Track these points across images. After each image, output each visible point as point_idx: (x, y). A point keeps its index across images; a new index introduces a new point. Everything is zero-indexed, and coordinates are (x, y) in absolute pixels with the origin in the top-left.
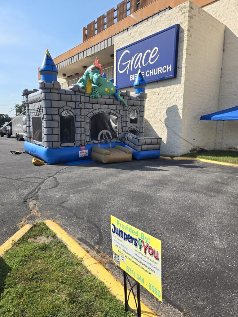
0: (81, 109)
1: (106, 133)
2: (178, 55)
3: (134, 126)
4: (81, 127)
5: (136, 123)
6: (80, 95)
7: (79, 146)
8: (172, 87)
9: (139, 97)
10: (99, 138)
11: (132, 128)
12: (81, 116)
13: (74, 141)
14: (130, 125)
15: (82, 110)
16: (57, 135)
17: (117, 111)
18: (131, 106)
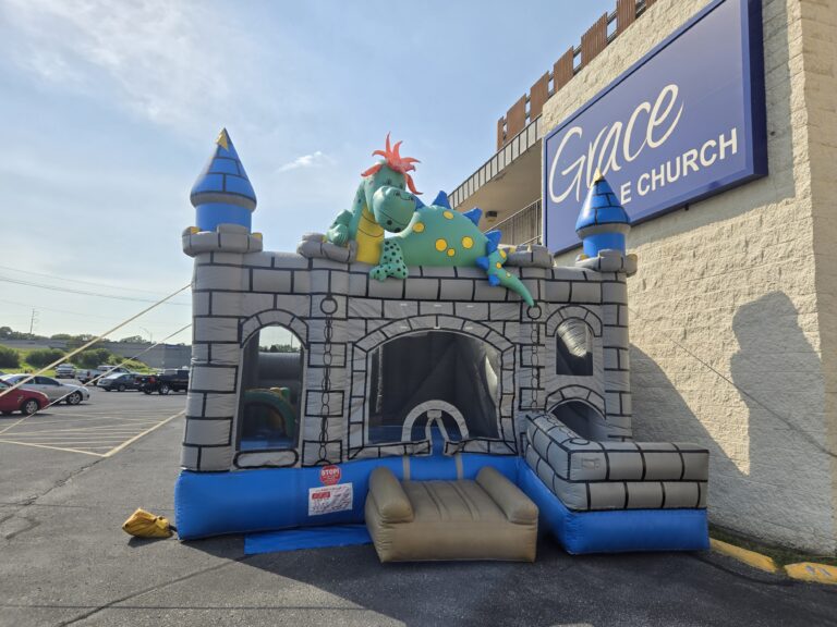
0: (329, 319)
1: (439, 415)
2: (768, 85)
3: (573, 387)
4: (326, 391)
5: (590, 373)
6: (330, 270)
7: (315, 466)
8: (752, 216)
9: (594, 269)
10: (406, 437)
11: (568, 393)
12: (328, 346)
13: (297, 446)
14: (553, 381)
15: (335, 322)
16: (227, 418)
17: (492, 325)
18: (559, 306)
